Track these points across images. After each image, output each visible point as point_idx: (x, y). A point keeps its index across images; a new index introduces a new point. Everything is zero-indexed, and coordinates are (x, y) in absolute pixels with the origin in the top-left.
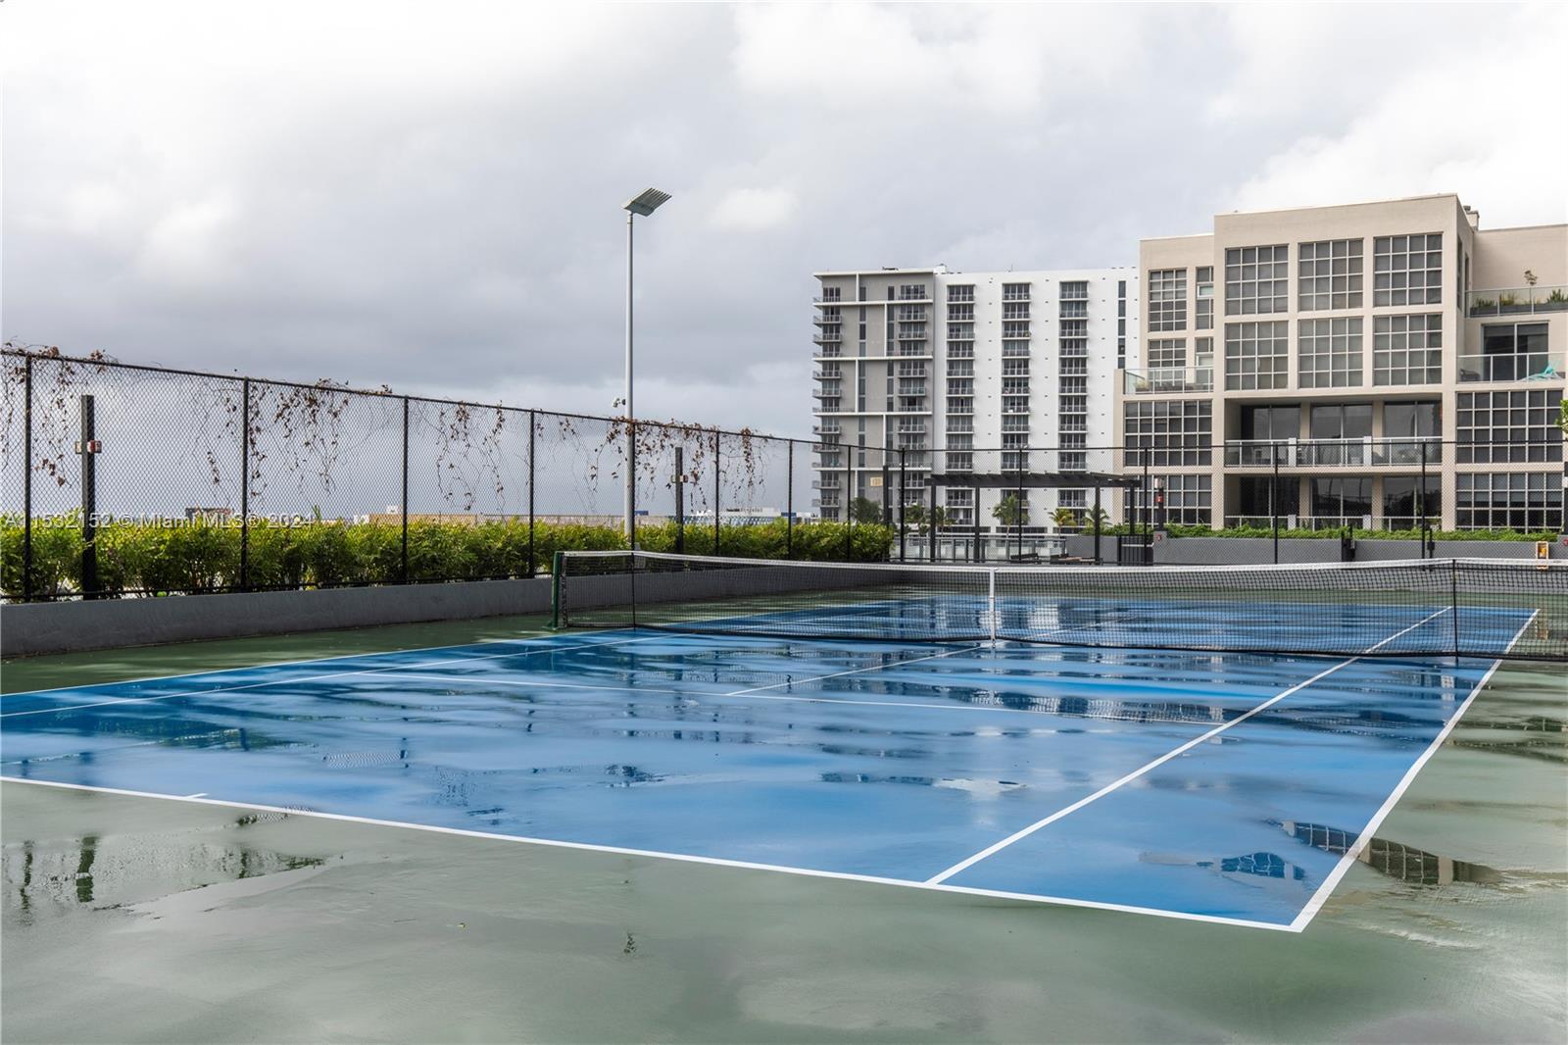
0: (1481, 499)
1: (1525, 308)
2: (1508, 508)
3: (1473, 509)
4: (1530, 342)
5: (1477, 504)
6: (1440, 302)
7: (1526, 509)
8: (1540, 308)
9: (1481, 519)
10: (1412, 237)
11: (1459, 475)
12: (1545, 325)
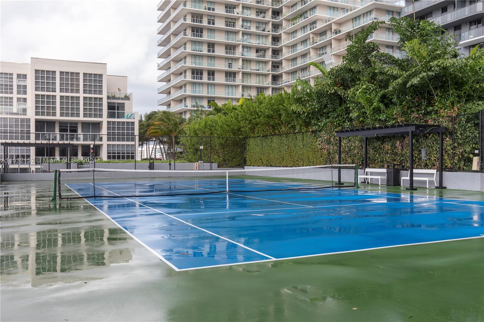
0: (114, 152)
1: (119, 99)
2: (121, 154)
3: (112, 154)
4: (120, 108)
5: (113, 153)
6: (102, 94)
7: (126, 154)
8: (122, 99)
9: (114, 157)
10: (94, 74)
11: (108, 145)
12: (124, 104)
